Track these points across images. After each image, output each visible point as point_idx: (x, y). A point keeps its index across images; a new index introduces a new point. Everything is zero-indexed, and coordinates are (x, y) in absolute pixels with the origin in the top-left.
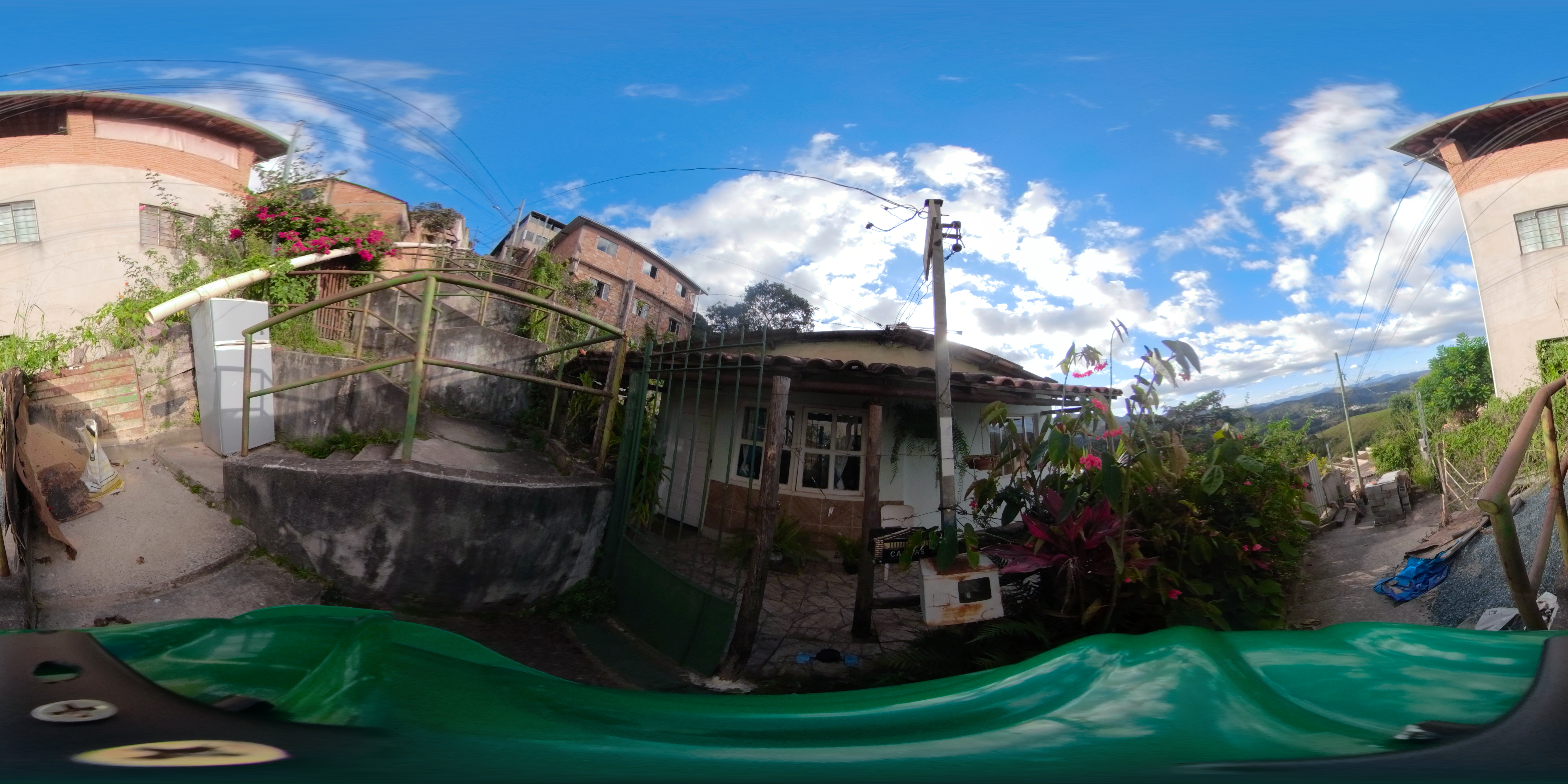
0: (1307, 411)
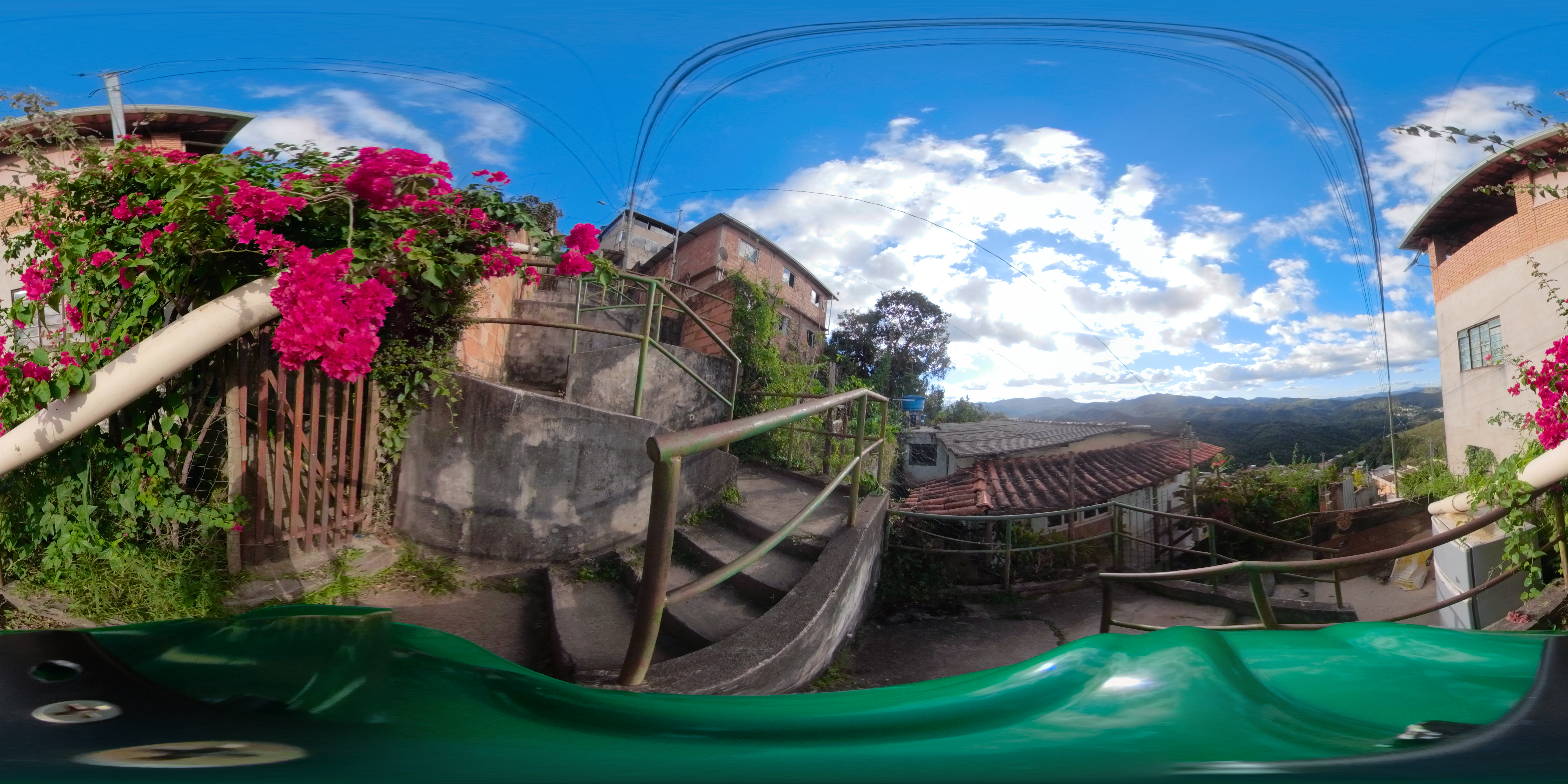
0: (1393, 408)
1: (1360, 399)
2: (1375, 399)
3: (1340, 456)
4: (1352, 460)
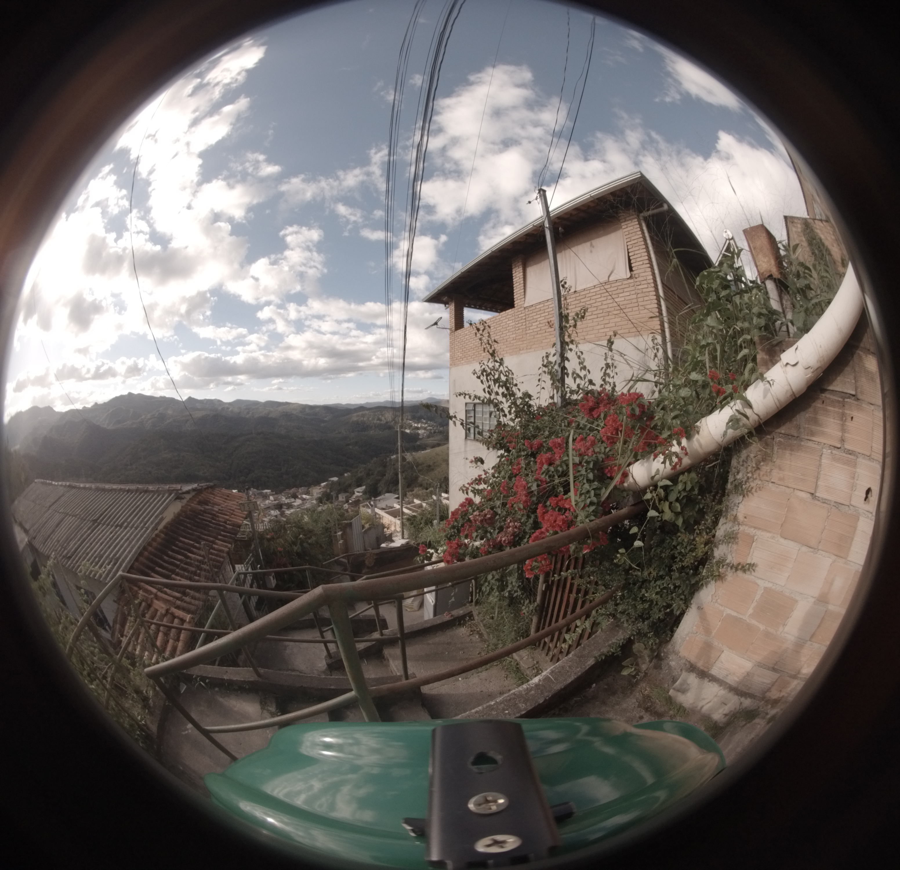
1: (361, 408)
2: (380, 409)
3: (335, 479)
4: (350, 486)
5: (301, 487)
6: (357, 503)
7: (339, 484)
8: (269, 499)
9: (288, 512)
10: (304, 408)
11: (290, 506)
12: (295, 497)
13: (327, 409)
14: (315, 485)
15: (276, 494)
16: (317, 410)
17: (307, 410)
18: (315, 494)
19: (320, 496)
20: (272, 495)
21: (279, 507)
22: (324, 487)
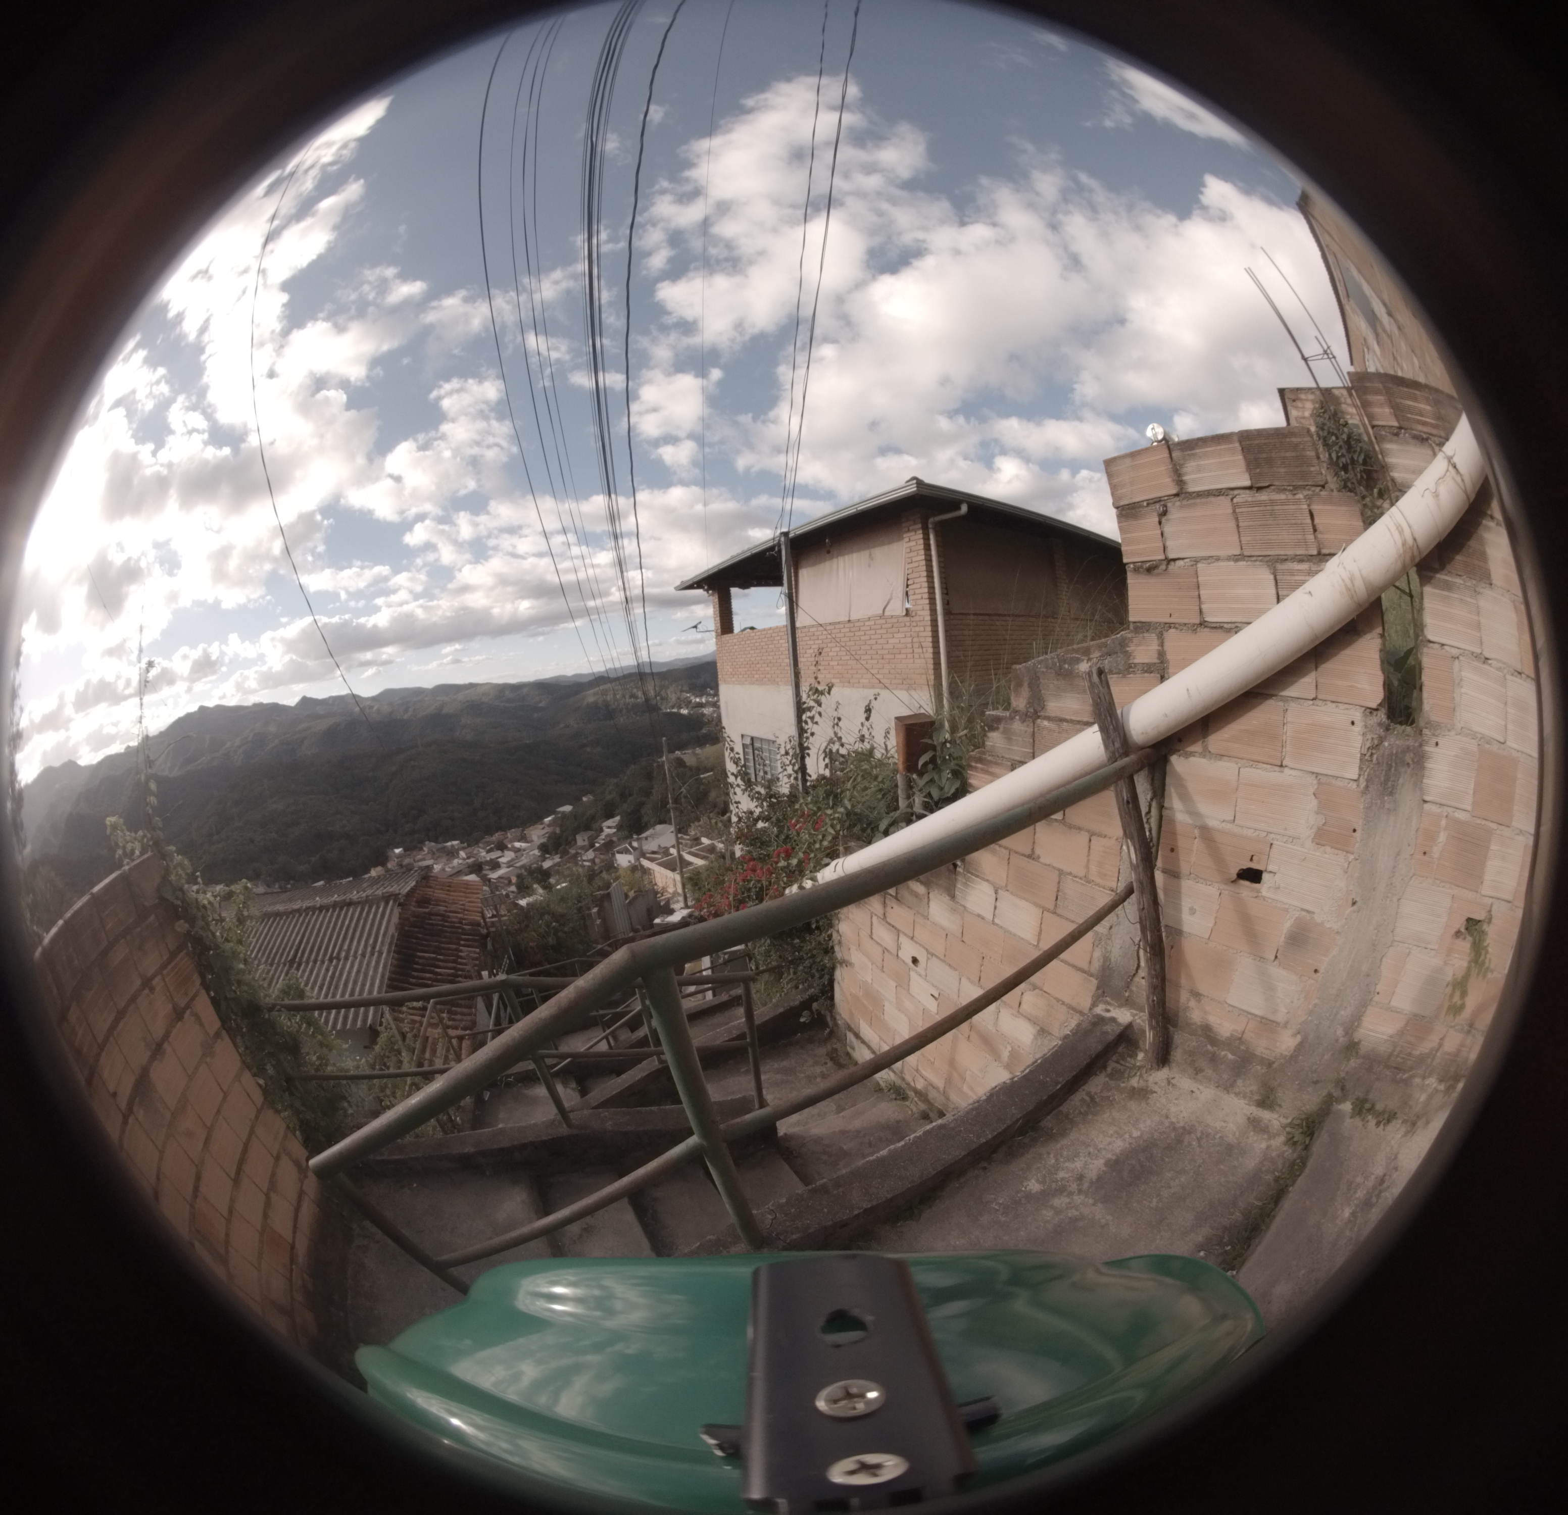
0: (673, 697)
3: (567, 808)
5: (510, 828)
6: (609, 846)
7: (575, 817)
8: (458, 857)
9: (494, 875)
10: (503, 689)
11: (495, 865)
12: (502, 847)
13: (544, 687)
14: (535, 823)
15: (469, 846)
16: (525, 690)
17: (508, 694)
18: (535, 838)
19: (544, 840)
20: (463, 849)
21: (477, 868)
22: (549, 825)
